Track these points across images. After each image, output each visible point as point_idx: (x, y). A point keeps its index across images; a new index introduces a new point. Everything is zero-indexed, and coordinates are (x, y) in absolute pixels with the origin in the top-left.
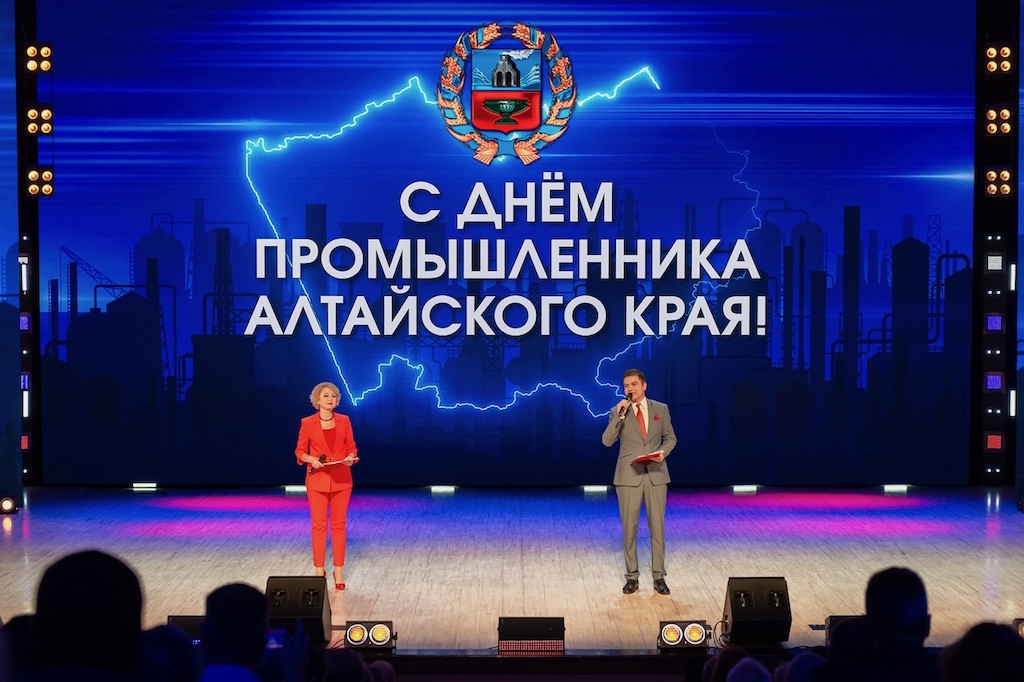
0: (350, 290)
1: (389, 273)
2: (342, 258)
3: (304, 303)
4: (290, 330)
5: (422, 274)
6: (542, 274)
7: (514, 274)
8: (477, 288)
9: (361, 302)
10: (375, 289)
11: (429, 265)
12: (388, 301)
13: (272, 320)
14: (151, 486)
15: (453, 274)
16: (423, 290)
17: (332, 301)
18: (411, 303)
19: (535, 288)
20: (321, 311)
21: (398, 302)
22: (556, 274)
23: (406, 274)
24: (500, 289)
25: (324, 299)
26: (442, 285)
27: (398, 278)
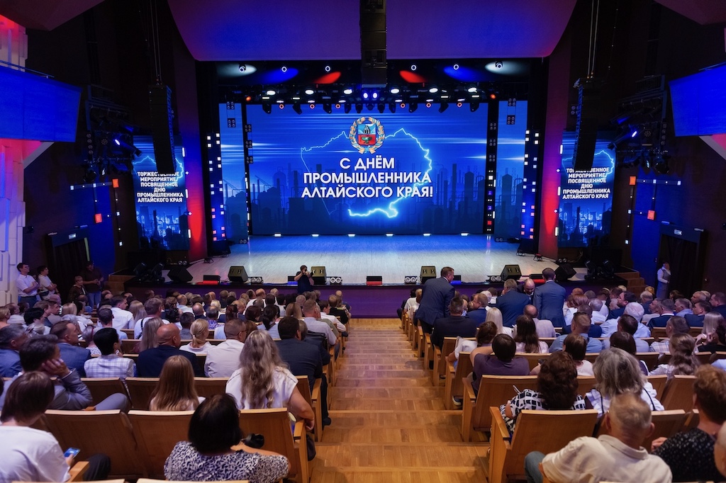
0: (328, 186)
1: (338, 182)
2: (326, 178)
3: (316, 189)
4: (313, 196)
5: (346, 182)
6: (376, 182)
7: (369, 182)
8: (360, 185)
9: (331, 189)
10: (334, 186)
11: (348, 180)
12: (337, 189)
13: (308, 194)
14: (279, 235)
15: (354, 182)
16: (346, 186)
17: (323, 189)
18: (343, 189)
19: (374, 185)
20: (321, 191)
21: (340, 189)
22: (380, 181)
23: (342, 182)
24: (365, 185)
25: (321, 188)
26: (351, 184)
27: (340, 183)
